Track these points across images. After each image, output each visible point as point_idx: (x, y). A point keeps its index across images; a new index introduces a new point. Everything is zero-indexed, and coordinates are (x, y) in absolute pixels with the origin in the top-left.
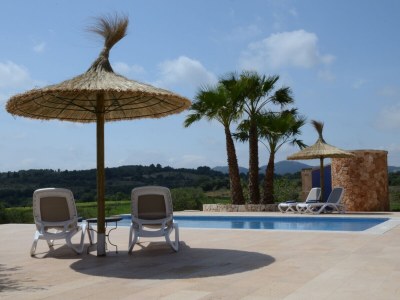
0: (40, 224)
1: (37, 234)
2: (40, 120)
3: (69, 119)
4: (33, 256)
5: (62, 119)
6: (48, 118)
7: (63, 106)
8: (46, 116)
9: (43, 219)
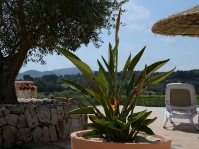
0: (170, 107)
1: (168, 114)
2: (169, 36)
3: (189, 35)
4: (165, 128)
5: (184, 35)
6: (174, 35)
7: (187, 26)
8: (173, 33)
9: (172, 104)
